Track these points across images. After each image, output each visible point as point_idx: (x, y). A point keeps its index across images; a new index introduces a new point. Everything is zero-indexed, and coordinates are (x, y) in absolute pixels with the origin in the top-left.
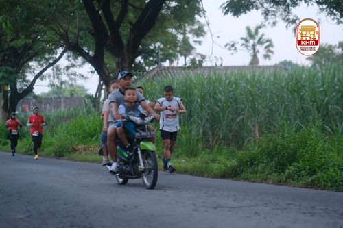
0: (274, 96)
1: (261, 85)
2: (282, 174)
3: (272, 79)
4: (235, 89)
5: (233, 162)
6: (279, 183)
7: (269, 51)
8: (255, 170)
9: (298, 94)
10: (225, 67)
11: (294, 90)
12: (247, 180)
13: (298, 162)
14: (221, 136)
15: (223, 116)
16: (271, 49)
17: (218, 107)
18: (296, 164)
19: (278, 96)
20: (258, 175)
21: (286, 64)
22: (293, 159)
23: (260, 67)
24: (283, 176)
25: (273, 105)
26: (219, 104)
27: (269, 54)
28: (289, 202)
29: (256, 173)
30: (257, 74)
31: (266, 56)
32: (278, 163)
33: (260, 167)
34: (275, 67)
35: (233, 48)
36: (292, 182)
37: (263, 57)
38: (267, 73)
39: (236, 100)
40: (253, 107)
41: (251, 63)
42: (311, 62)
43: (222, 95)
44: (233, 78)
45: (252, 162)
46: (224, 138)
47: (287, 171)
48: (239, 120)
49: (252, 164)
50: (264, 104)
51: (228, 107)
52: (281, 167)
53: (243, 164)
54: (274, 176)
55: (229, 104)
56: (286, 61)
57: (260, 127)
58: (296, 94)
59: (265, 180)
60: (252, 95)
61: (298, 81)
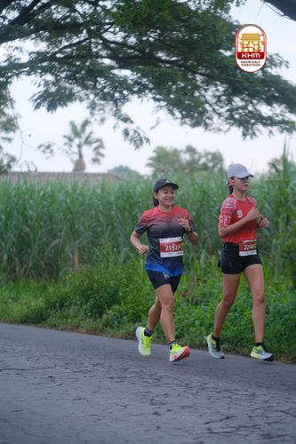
0: (99, 214)
1: (84, 200)
2: (99, 320)
3: (99, 191)
4: (52, 203)
5: (39, 303)
6: (94, 331)
7: (99, 154)
8: (66, 313)
9: (130, 213)
10: (40, 173)
11: (125, 209)
12: (54, 326)
13: (120, 304)
14: (30, 265)
15: (35, 237)
16: (101, 151)
17: (28, 226)
18: (116, 307)
19: (104, 214)
20: (69, 321)
21: (122, 171)
22: (114, 299)
23: (86, 175)
24: (100, 323)
25: (98, 226)
26: (29, 222)
27: (100, 157)
29: (67, 317)
30: (80, 184)
31: (95, 160)
32: (94, 306)
33: (71, 310)
34: (104, 175)
35: (49, 150)
36: (110, 330)
37: (91, 162)
38: (92, 185)
39: (51, 217)
40: (72, 227)
41: (76, 170)
42: (152, 169)
43: (33, 210)
44: (49, 189)
45: (62, 304)
47: (105, 316)
48: (53, 244)
49: (62, 306)
50: (87, 225)
51: (41, 227)
52: (98, 311)
53: (51, 305)
54: (89, 323)
55: (42, 223)
56: (121, 167)
57: (81, 255)
58: (127, 213)
59: (76, 328)
60: (71, 213)
61: (130, 197)
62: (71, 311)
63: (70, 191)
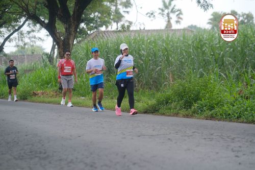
0: (183, 51)
1: (173, 44)
2: (189, 110)
3: (182, 39)
4: (155, 46)
5: (153, 102)
6: (187, 116)
7: (179, 18)
8: (169, 106)
9: (201, 50)
10: (146, 30)
11: (198, 47)
12: (163, 114)
13: (201, 100)
14: (144, 82)
15: (146, 66)
16: (181, 16)
17: (142, 60)
18: (199, 102)
19: (186, 51)
20: (172, 111)
21: (192, 28)
22: (197, 98)
23: (173, 30)
24: (190, 111)
25: (182, 58)
26: (143, 58)
27: (180, 20)
28: (194, 131)
29: (170, 109)
30: (170, 35)
31: (177, 22)
32: (186, 102)
34: (184, 30)
35: (153, 16)
36: (196, 115)
37: (175, 23)
38: (178, 34)
39: (155, 55)
40: (168, 60)
41: (166, 27)
42: (211, 26)
43: (144, 51)
44: (152, 39)
45: (167, 101)
46: (147, 83)
47: (193, 107)
48: (157, 69)
49: (167, 103)
50: (176, 58)
51: (150, 60)
52: (188, 105)
53: (160, 103)
54: (183, 112)
55: (150, 58)
56: (192, 25)
57: (174, 75)
58: (199, 50)
59: (177, 115)
60: (167, 51)
61: (200, 41)
62: (173, 105)
63: (165, 39)
